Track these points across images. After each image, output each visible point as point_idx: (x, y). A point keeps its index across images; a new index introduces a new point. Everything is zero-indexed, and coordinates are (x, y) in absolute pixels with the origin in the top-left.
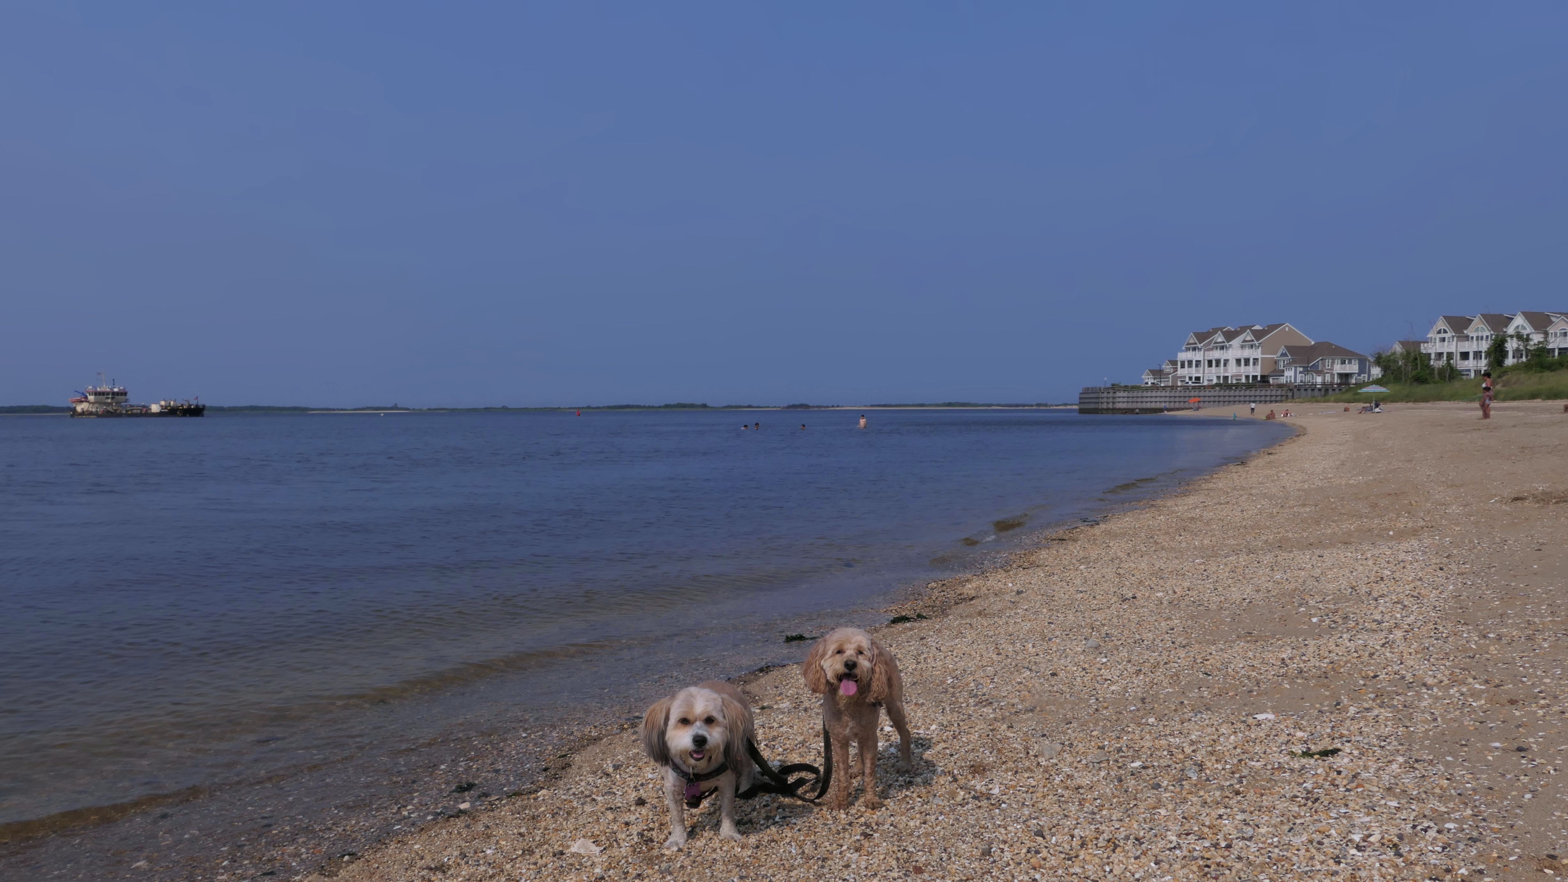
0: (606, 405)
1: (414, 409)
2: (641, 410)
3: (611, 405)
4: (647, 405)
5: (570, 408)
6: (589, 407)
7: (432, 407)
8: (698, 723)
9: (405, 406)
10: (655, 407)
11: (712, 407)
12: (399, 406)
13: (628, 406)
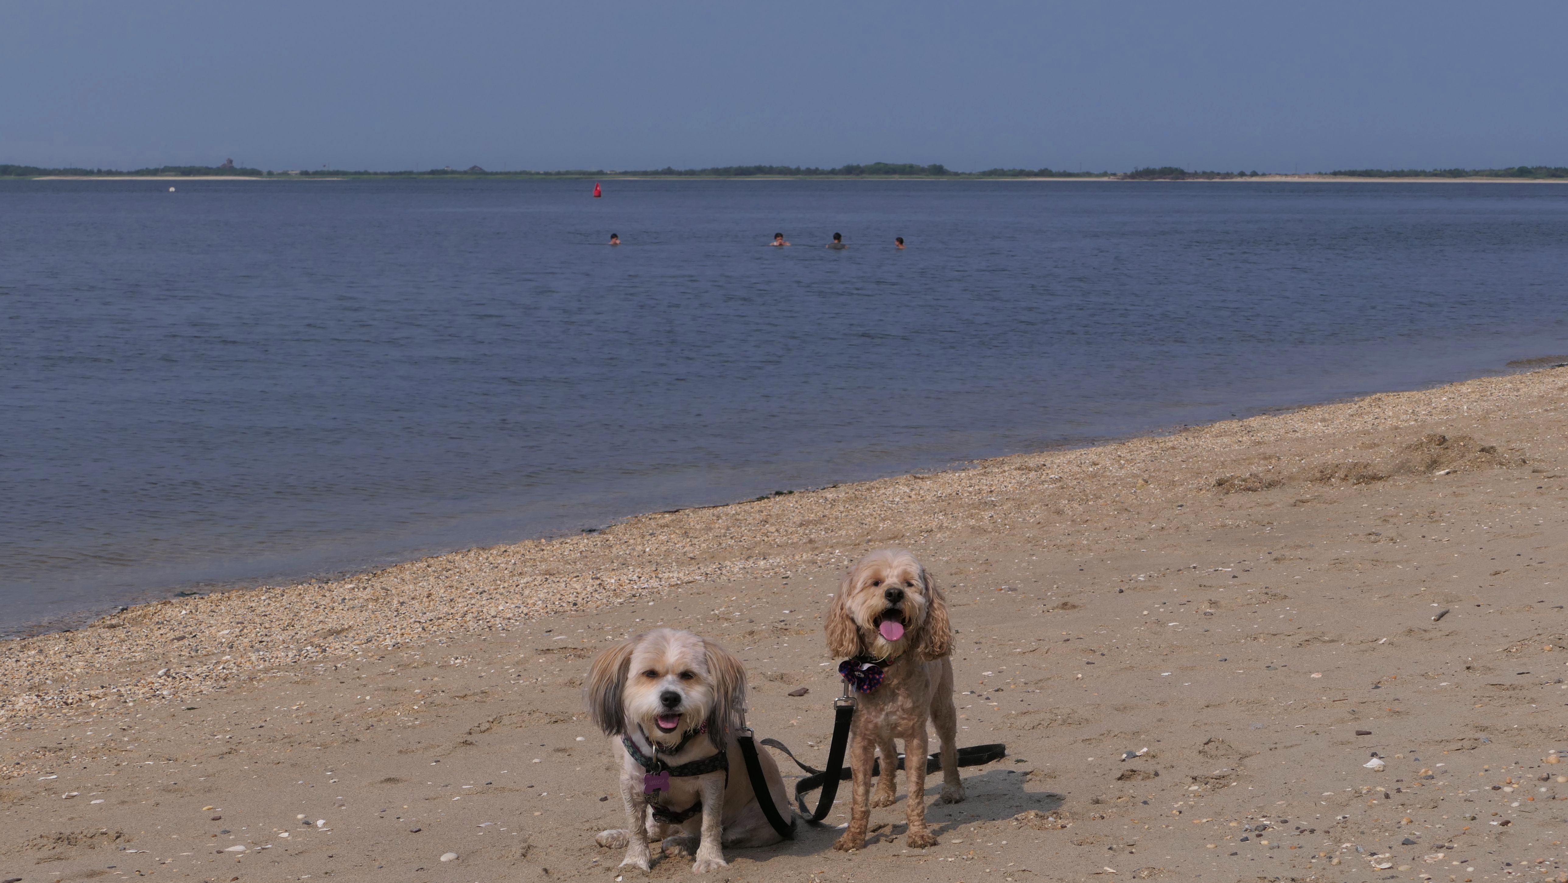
0: (709, 166)
1: (270, 173)
2: (789, 178)
3: (721, 165)
4: (803, 168)
5: (625, 173)
6: (669, 172)
7: (311, 170)
8: (670, 677)
9: (249, 166)
10: (823, 173)
11: (956, 174)
12: (237, 165)
13: (760, 170)
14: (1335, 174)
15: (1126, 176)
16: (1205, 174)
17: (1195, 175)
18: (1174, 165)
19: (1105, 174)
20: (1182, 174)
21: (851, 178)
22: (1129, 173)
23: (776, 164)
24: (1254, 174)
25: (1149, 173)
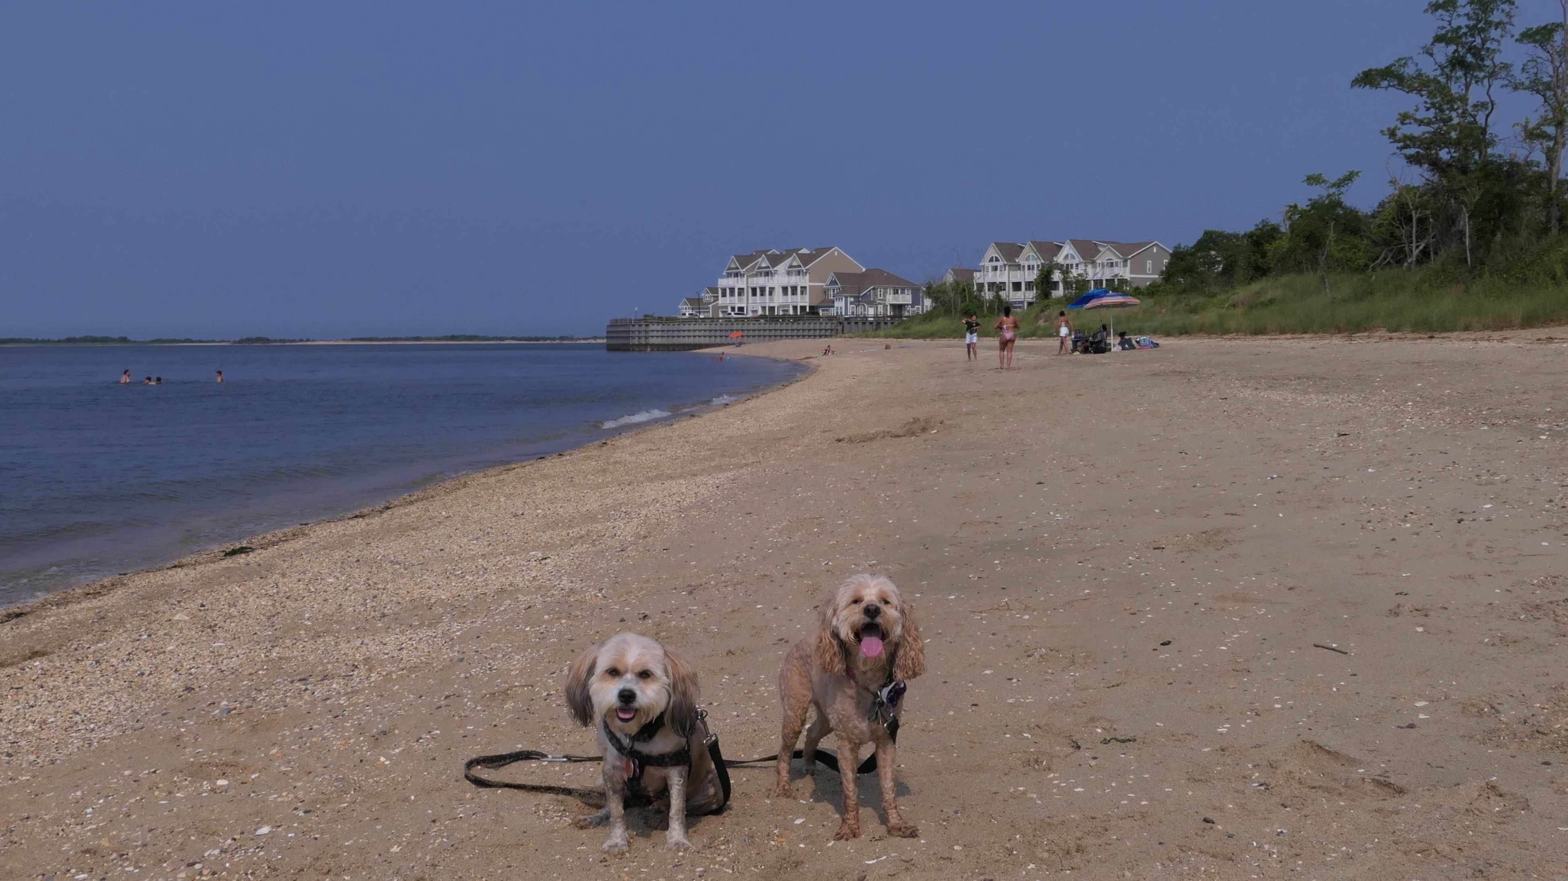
8: (629, 677)
11: (135, 342)
14: (353, 340)
15: (235, 342)
16: (281, 341)
17: (275, 341)
18: (263, 336)
19: (223, 341)
20: (267, 340)
21: (71, 345)
22: (237, 340)
23: (22, 337)
24: (308, 340)
25: (249, 340)
